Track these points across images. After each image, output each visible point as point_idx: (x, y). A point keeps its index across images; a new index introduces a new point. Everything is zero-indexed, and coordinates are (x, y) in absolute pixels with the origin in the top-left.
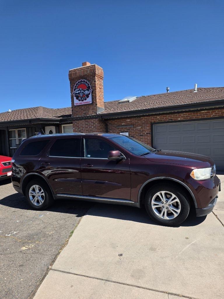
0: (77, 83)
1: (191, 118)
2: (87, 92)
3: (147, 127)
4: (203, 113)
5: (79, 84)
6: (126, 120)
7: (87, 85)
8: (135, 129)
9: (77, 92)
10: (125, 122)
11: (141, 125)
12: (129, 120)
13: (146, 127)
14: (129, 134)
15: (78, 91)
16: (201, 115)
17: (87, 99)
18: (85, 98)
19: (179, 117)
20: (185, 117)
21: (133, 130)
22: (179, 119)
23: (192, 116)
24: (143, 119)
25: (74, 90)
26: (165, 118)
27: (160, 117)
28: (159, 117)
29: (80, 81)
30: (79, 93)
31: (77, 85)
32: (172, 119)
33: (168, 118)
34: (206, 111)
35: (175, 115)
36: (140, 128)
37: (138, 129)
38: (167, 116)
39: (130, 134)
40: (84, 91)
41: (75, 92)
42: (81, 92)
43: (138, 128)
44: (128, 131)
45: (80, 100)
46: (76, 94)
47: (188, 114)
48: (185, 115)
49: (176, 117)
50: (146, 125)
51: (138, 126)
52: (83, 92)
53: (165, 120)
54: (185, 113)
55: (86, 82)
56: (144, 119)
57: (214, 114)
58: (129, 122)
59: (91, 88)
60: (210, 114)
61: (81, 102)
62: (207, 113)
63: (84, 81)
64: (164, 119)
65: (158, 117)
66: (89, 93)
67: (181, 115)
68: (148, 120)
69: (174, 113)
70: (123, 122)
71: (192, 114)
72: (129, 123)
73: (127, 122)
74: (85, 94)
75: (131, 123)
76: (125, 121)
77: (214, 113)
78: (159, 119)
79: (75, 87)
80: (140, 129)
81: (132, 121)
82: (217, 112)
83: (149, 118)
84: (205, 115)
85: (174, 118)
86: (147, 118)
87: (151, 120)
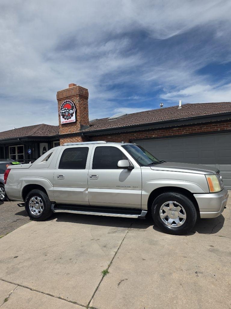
0: (63, 103)
1: (164, 135)
2: (71, 111)
4: (175, 130)
5: (65, 104)
7: (71, 104)
9: (63, 112)
12: (110, 137)
15: (64, 110)
16: (173, 132)
17: (72, 117)
18: (70, 117)
19: (154, 134)
20: (158, 134)
22: (154, 136)
23: (165, 133)
25: (61, 110)
26: (141, 135)
28: (136, 134)
29: (65, 101)
30: (65, 113)
31: (63, 105)
32: (147, 137)
33: (143, 135)
34: (177, 128)
35: (150, 132)
38: (143, 133)
40: (69, 110)
41: (62, 111)
42: (66, 111)
45: (65, 119)
46: (63, 113)
47: (162, 132)
48: (158, 132)
49: (151, 135)
52: (68, 112)
54: (158, 131)
55: (71, 102)
56: (123, 136)
57: (185, 132)
58: (110, 139)
59: (74, 108)
60: (181, 131)
61: (66, 120)
62: (179, 130)
63: (69, 101)
64: (140, 136)
66: (73, 112)
68: (127, 137)
69: (149, 130)
71: (165, 131)
73: (108, 139)
74: (69, 113)
76: (107, 138)
77: (185, 130)
78: (136, 136)
79: (62, 107)
81: (112, 139)
82: (187, 129)
83: (127, 135)
84: (177, 132)
85: (149, 135)
86: (125, 136)
87: (129, 137)
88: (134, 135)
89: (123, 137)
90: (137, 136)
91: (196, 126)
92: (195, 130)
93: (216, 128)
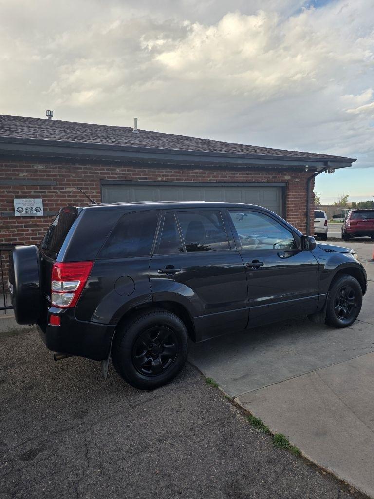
1: (179, 180)
3: (94, 189)
4: (197, 173)
6: (31, 165)
8: (61, 192)
10: (27, 171)
11: (78, 184)
12: (40, 167)
13: (91, 189)
14: (44, 205)
16: (194, 176)
19: (159, 176)
20: (168, 176)
21: (53, 194)
22: (160, 179)
23: (180, 176)
24: (81, 168)
26: (132, 173)
27: (122, 170)
28: (120, 169)
32: (146, 179)
33: (138, 175)
34: (201, 170)
35: (153, 170)
36: (74, 189)
37: (69, 192)
38: (137, 170)
39: (47, 205)
43: (68, 189)
44: (41, 194)
47: (175, 172)
48: (169, 172)
49: (153, 175)
50: (90, 185)
51: (69, 185)
53: (132, 178)
54: (169, 170)
56: (84, 168)
57: (211, 178)
58: (40, 171)
60: (207, 177)
62: (202, 173)
64: (129, 174)
65: (118, 170)
67: (162, 172)
68: (95, 173)
69: (151, 166)
70: (23, 171)
71: (180, 173)
72: (41, 175)
73: (36, 171)
75: (48, 176)
76: (29, 167)
77: (211, 176)
78: (119, 174)
80: (74, 192)
81: (50, 171)
82: (215, 175)
83: (96, 169)
84: (200, 177)
85: (150, 175)
86: (92, 169)
87: (101, 173)
88: (115, 170)
89: (86, 173)
90: (123, 174)
91: (227, 172)
92: (226, 177)
93: (250, 179)
